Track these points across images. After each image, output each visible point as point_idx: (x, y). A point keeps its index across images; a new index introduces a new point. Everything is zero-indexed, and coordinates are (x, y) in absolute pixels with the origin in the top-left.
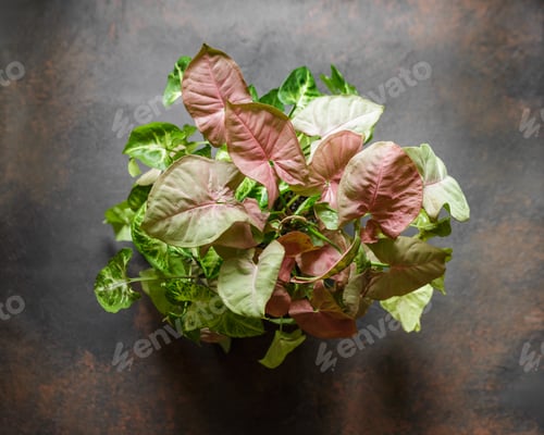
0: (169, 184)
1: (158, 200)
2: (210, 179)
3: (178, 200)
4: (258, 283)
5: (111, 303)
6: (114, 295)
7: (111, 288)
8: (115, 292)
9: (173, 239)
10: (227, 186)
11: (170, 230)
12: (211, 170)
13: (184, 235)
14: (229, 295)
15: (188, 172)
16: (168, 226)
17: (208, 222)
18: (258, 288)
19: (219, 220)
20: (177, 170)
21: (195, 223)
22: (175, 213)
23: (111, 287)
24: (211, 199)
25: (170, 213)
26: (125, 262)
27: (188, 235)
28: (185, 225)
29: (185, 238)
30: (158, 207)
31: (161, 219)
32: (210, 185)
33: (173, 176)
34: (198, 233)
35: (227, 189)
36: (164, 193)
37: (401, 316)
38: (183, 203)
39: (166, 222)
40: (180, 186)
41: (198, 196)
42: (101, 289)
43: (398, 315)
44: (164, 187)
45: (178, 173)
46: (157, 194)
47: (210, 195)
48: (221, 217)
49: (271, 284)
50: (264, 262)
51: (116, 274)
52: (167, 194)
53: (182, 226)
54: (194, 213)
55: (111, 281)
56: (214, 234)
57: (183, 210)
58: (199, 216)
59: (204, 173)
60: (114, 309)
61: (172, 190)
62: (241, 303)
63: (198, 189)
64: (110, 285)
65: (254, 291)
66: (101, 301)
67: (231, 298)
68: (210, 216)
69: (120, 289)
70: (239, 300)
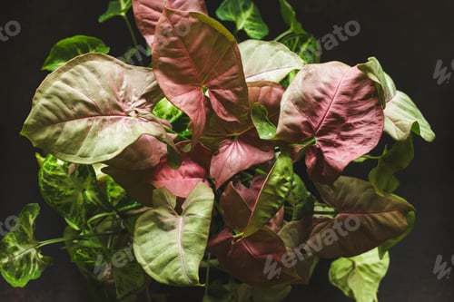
0: (66, 81)
1: (48, 97)
2: (123, 87)
3: (76, 102)
4: (187, 240)
5: (18, 277)
6: (21, 265)
7: (17, 258)
8: (21, 261)
9: (63, 151)
10: (143, 97)
11: (61, 139)
12: (125, 76)
13: (78, 147)
14: (150, 260)
15: (94, 71)
16: (58, 133)
17: (111, 134)
18: (186, 247)
19: (125, 133)
20: (79, 66)
21: (95, 135)
22: (69, 118)
23: (17, 256)
24: (122, 111)
25: (63, 116)
26: (32, 221)
27: (83, 148)
28: (81, 135)
29: (80, 152)
30: (46, 106)
31: (49, 122)
32: (121, 93)
33: (72, 73)
34: (97, 147)
35: (143, 101)
36: (57, 91)
37: (355, 292)
38: (80, 106)
39: (57, 128)
40: (81, 86)
41: (103, 102)
42: (5, 261)
43: (351, 292)
44: (58, 83)
45: (80, 71)
46: (48, 91)
47: (120, 104)
48: (129, 131)
49: (202, 239)
50: (189, 211)
51: (22, 239)
52: (61, 92)
53: (77, 135)
54: (96, 123)
55: (16, 249)
56: (116, 150)
57: (80, 115)
58: (101, 127)
59: (116, 77)
60: (22, 283)
61: (69, 89)
62: (168, 270)
63: (104, 94)
64: (16, 253)
65: (182, 252)
66: (7, 275)
67: (153, 264)
68: (116, 128)
69: (28, 256)
70: (163, 265)
